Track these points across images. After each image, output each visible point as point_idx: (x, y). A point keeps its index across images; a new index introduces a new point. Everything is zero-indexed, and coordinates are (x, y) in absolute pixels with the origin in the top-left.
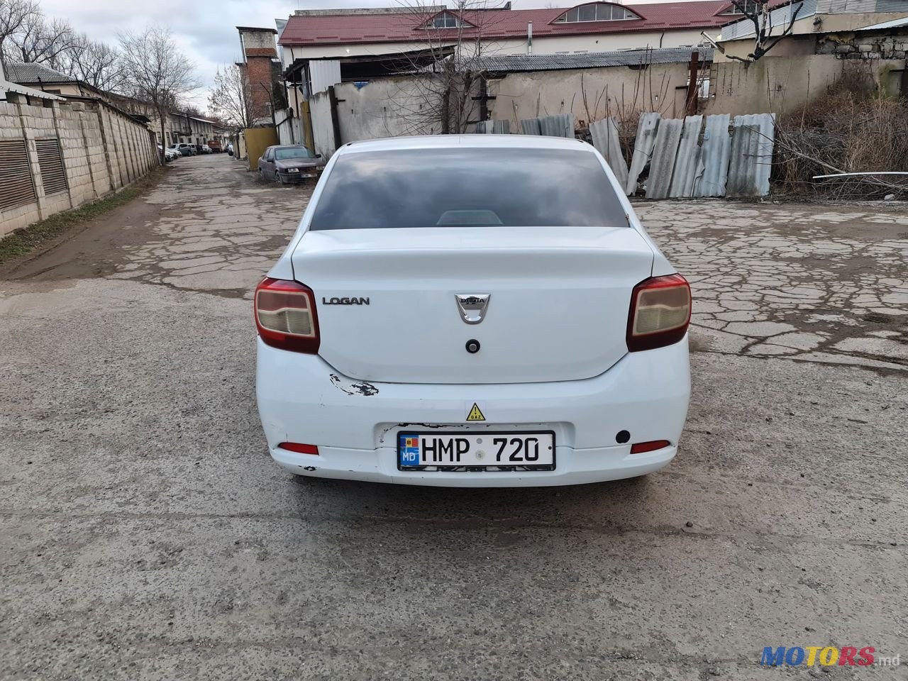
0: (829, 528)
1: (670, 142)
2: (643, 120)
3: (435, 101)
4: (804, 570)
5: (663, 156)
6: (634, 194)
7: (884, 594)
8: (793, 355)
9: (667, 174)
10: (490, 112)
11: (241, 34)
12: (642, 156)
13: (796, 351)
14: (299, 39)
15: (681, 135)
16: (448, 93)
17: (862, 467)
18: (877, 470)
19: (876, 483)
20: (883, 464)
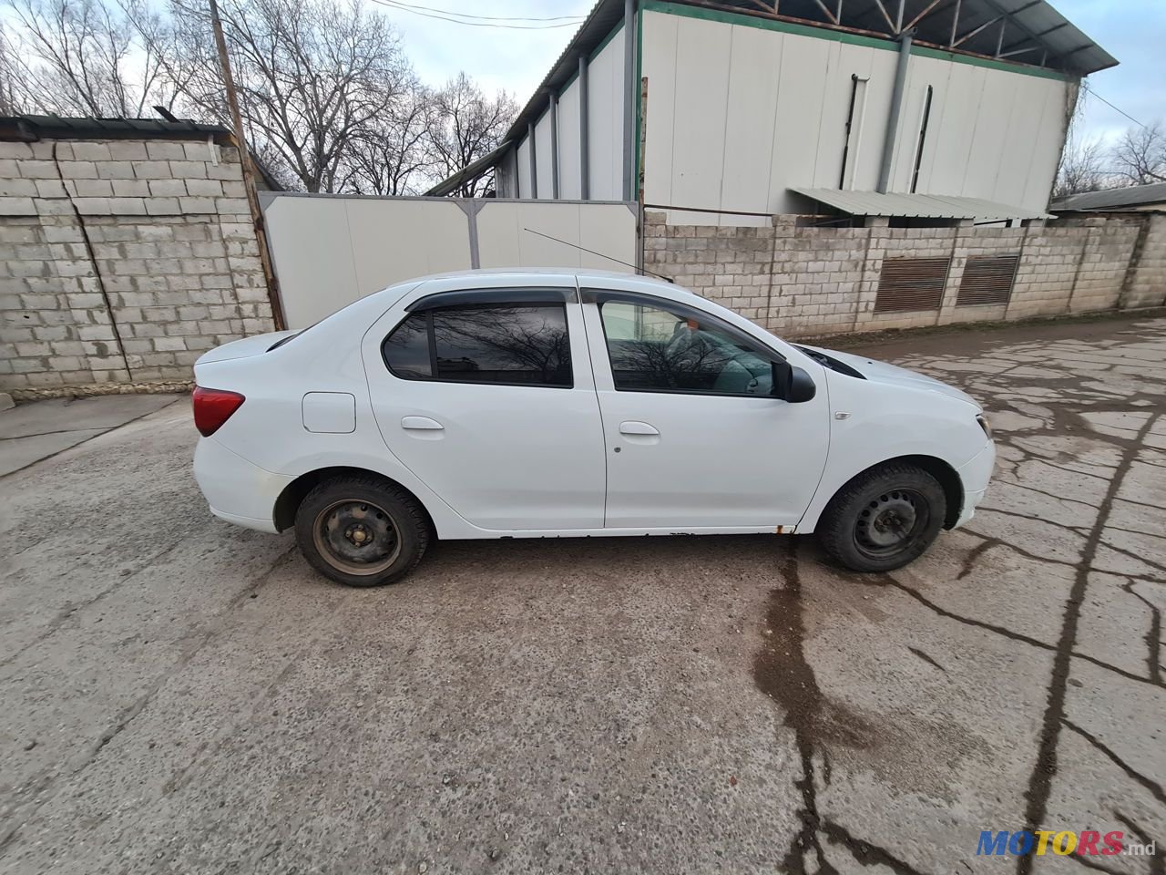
0: (177, 694)
4: (146, 643)
7: (71, 682)
17: (251, 804)
18: (231, 825)
19: (207, 800)
20: (237, 847)
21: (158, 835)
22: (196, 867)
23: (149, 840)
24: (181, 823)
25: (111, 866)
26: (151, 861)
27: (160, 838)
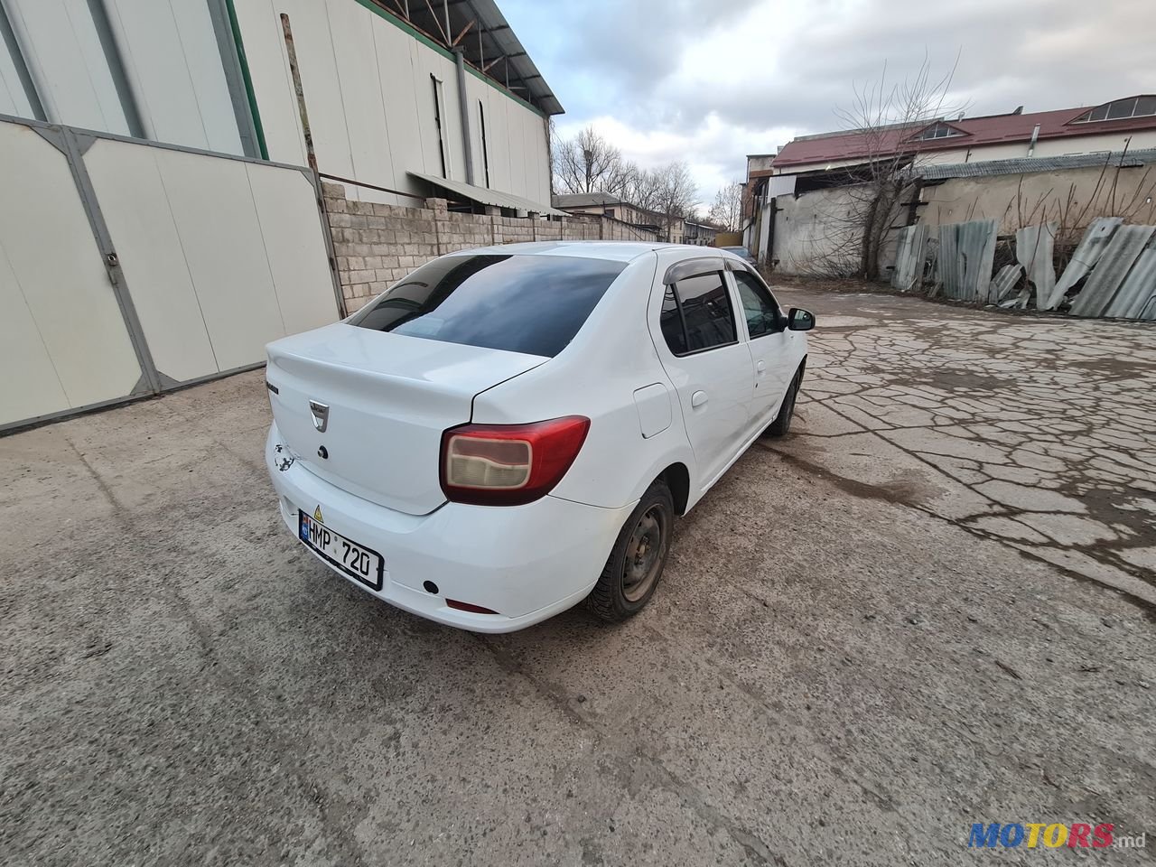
1: (1126, 252)
2: (1094, 226)
3: (863, 208)
4: (613, 829)
5: (1110, 268)
6: (1055, 309)
8: (1033, 545)
9: (1109, 288)
10: (919, 217)
11: (749, 160)
12: (1081, 267)
13: (1044, 540)
14: (789, 161)
15: (1147, 244)
16: (877, 200)
17: (917, 738)
18: (938, 753)
19: (908, 771)
20: (961, 751)
21: (943, 813)
22: (978, 782)
23: (947, 821)
24: (932, 794)
25: (975, 854)
26: (971, 818)
27: (947, 811)
